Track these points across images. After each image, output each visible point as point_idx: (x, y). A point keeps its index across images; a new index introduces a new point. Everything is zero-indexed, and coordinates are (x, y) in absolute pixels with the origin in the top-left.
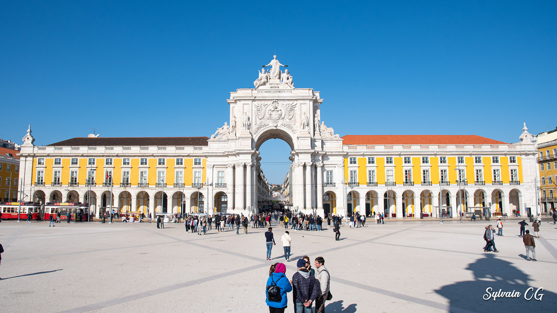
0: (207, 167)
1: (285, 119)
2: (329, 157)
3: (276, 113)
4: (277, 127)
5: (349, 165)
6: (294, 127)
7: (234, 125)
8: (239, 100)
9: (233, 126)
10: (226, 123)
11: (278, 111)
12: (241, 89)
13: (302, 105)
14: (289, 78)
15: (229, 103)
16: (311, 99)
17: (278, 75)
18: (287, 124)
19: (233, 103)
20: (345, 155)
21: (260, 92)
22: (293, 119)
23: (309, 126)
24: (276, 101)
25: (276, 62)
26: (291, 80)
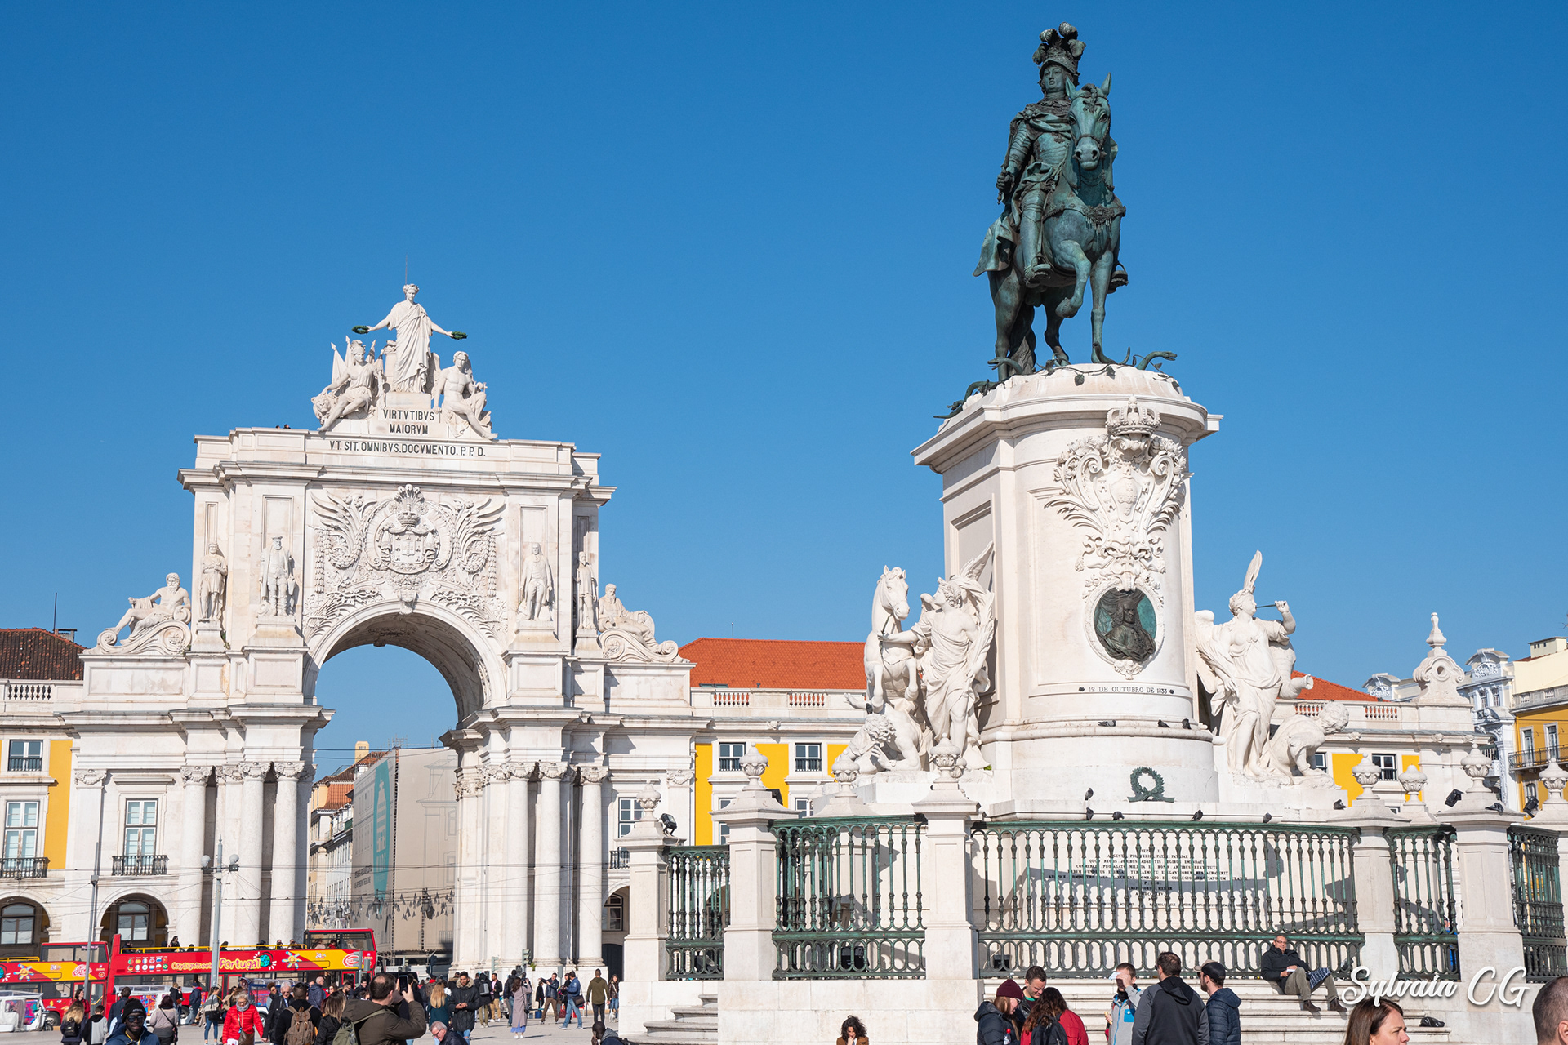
0: (73, 780)
1: (451, 573)
2: (634, 740)
3: (412, 544)
4: (417, 607)
5: (717, 774)
6: (491, 608)
7: (215, 588)
8: (244, 477)
9: (210, 594)
10: (172, 577)
11: (420, 535)
12: (254, 429)
13: (525, 512)
14: (472, 388)
15: (189, 487)
16: (566, 490)
17: (423, 376)
18: (458, 592)
19: (209, 485)
20: (700, 731)
21: (343, 446)
22: (484, 572)
23: (555, 605)
24: (416, 489)
25: (415, 315)
26: (478, 399)
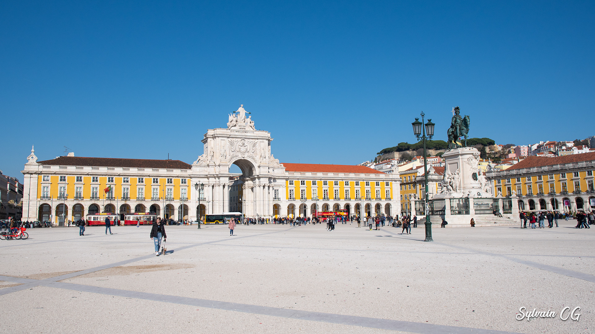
0: (191, 185)
1: (250, 153)
2: (276, 180)
3: (243, 148)
4: (244, 158)
5: (289, 185)
6: (256, 158)
7: (212, 154)
8: (218, 136)
10: (204, 153)
11: (245, 146)
13: (261, 142)
14: (252, 122)
15: (207, 138)
16: (268, 139)
17: (244, 120)
18: (251, 156)
19: (211, 137)
20: (287, 179)
21: (232, 131)
22: (255, 152)
24: (244, 139)
25: (243, 110)
26: (253, 124)
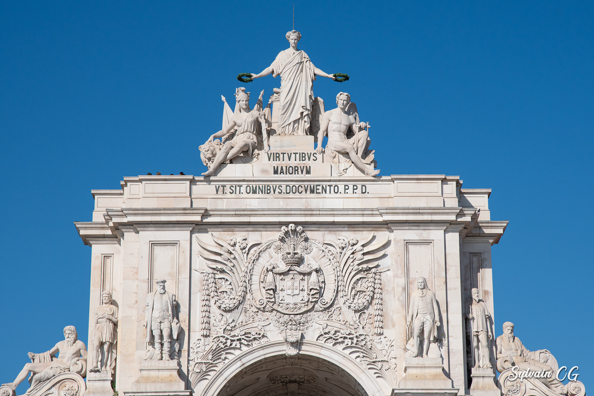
1: (337, 312)
3: (296, 284)
4: (303, 347)
6: (379, 347)
7: (107, 337)
8: (131, 225)
9: (102, 344)
10: (69, 330)
11: (304, 274)
12: (141, 177)
13: (411, 247)
14: (355, 128)
15: (87, 241)
16: (451, 223)
17: (306, 119)
18: (345, 331)
19: (104, 237)
21: (228, 190)
22: (371, 310)
23: (445, 342)
24: (300, 228)
25: (297, 60)
26: (361, 138)
